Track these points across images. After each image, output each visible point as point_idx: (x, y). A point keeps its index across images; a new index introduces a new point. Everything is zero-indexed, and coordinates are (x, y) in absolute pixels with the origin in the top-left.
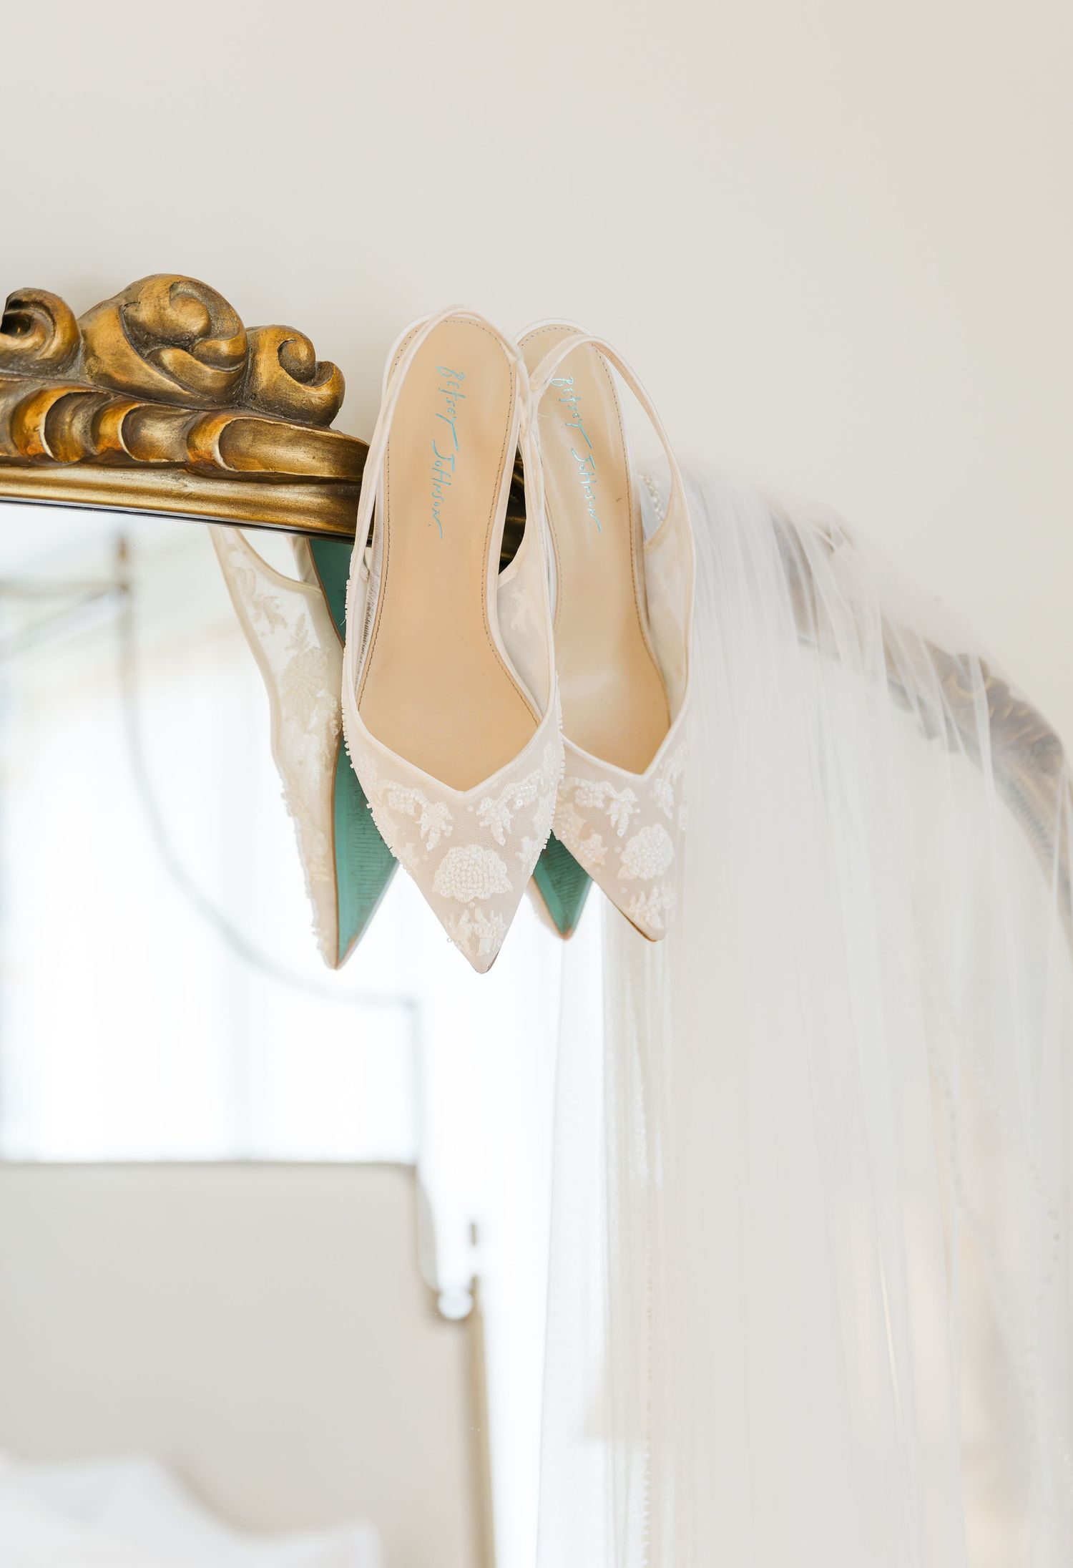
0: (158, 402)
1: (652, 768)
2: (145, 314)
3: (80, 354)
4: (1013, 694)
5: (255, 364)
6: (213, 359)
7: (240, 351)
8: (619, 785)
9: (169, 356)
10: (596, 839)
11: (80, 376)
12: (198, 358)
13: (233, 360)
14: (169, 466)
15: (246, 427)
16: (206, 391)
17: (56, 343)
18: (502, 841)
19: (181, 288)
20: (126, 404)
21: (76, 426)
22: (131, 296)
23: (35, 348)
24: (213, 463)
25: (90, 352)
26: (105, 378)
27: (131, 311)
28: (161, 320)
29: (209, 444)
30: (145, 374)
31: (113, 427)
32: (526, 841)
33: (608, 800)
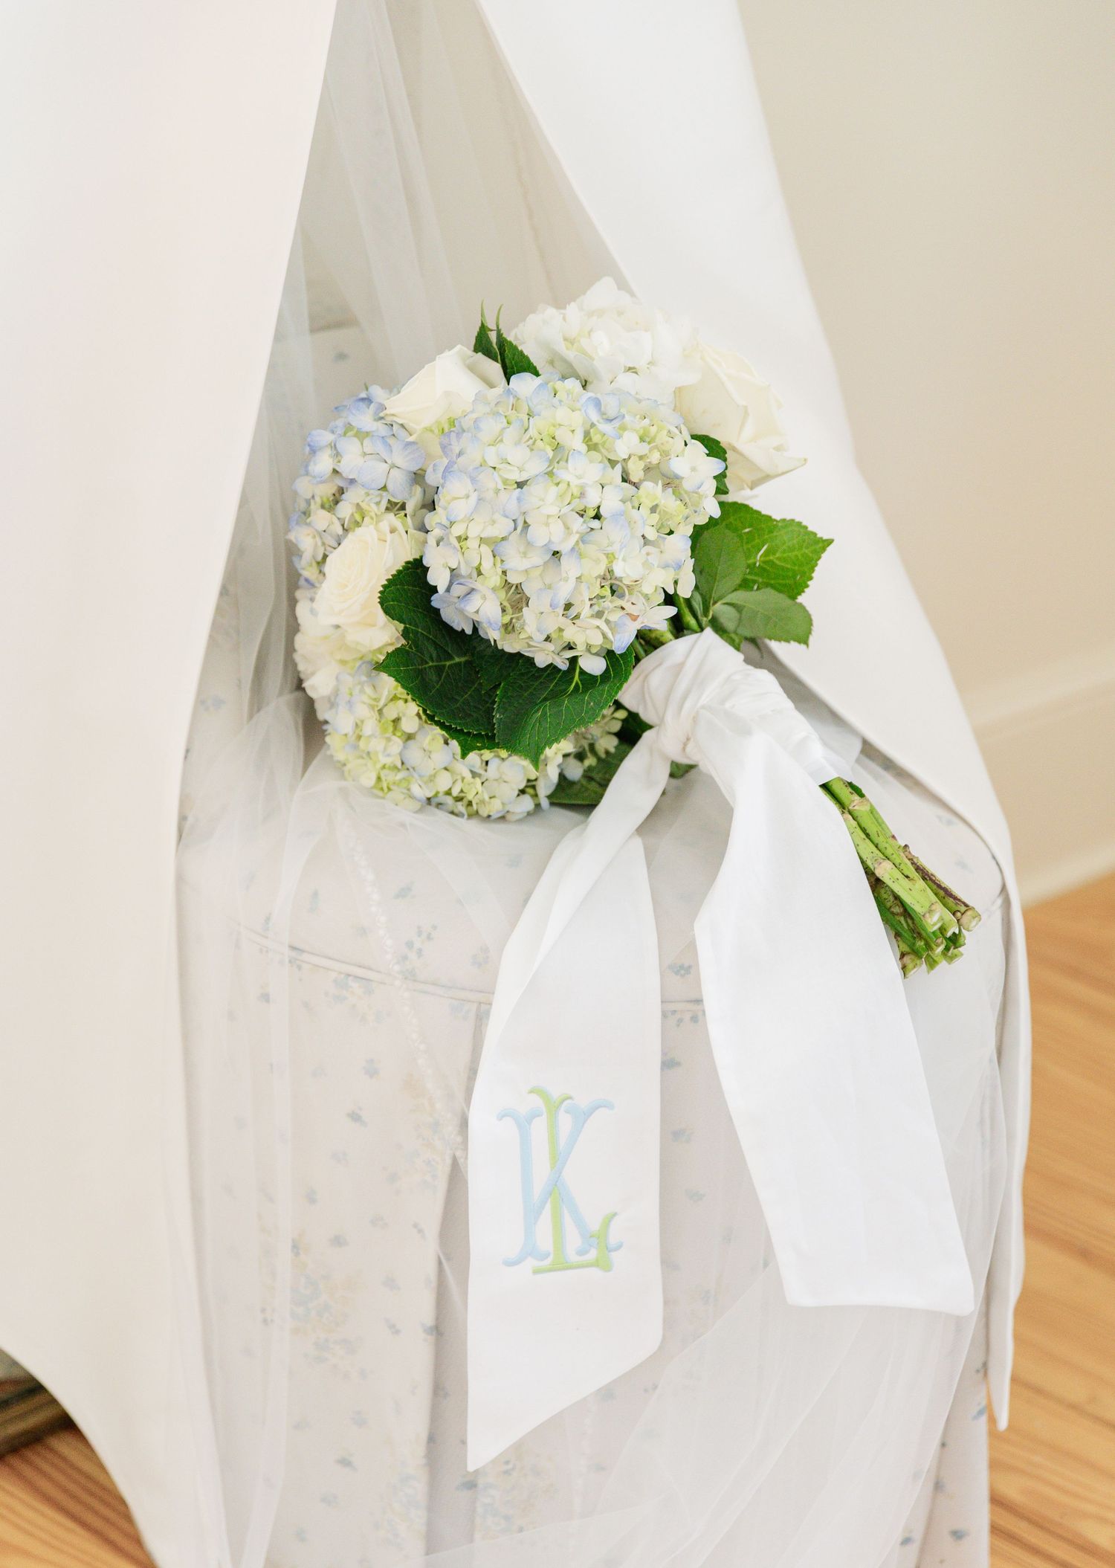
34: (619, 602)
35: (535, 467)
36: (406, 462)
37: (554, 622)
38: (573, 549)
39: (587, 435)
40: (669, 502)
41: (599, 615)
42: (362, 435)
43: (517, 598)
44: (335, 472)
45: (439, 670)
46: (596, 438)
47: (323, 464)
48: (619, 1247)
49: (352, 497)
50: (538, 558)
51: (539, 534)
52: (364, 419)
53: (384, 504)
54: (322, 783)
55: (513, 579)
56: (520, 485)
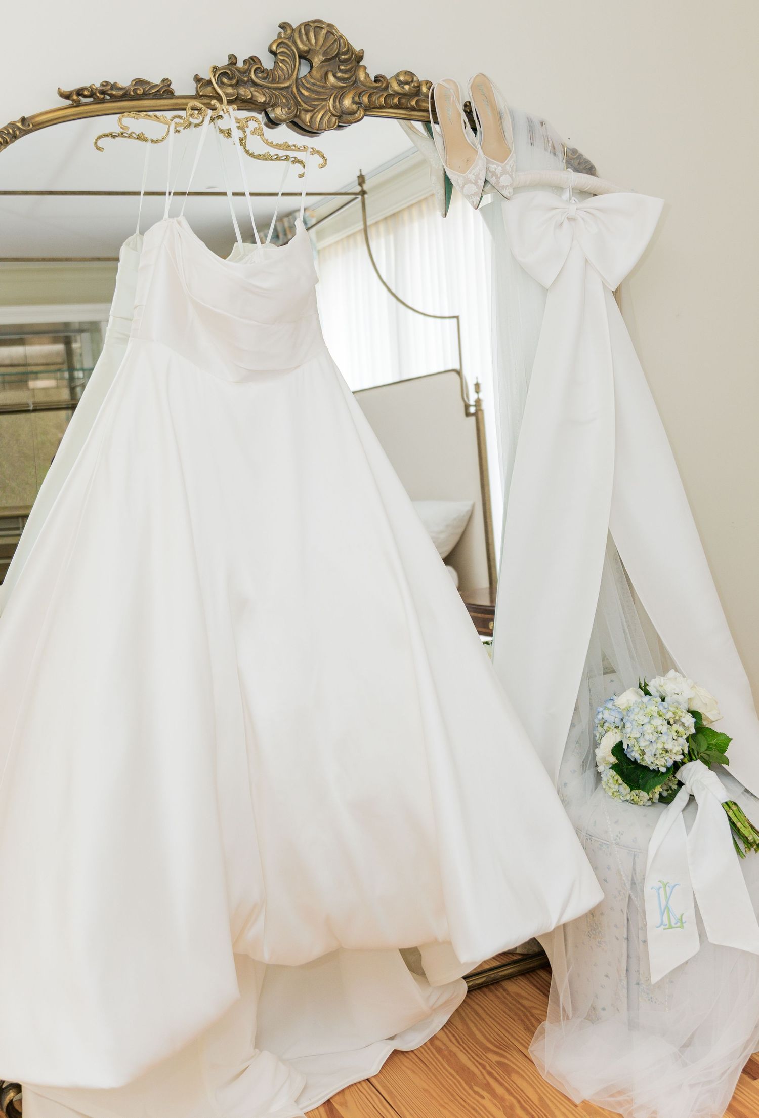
0: (404, 95)
1: (505, 163)
2: (402, 78)
3: (389, 86)
5: (421, 87)
6: (413, 87)
7: (418, 84)
9: (405, 86)
10: (494, 177)
11: (389, 91)
12: (410, 86)
13: (417, 87)
14: (406, 109)
15: (420, 100)
16: (412, 93)
17: (384, 85)
18: (474, 182)
19: (407, 73)
20: (398, 96)
21: (389, 100)
22: (398, 75)
23: (381, 86)
24: (414, 107)
25: (391, 86)
26: (394, 91)
27: (398, 78)
28: (404, 79)
30: (401, 90)
31: (396, 100)
32: (479, 181)
34: (667, 754)
35: (646, 720)
36: (619, 716)
37: (652, 759)
38: (655, 741)
39: (658, 712)
40: (681, 729)
41: (662, 757)
42: (609, 709)
43: (643, 753)
44: (603, 718)
45: (627, 769)
46: (661, 713)
47: (600, 716)
48: (685, 922)
49: (606, 725)
50: (647, 743)
51: (647, 737)
52: (610, 705)
53: (614, 727)
54: (600, 793)
55: (642, 748)
56: (642, 725)
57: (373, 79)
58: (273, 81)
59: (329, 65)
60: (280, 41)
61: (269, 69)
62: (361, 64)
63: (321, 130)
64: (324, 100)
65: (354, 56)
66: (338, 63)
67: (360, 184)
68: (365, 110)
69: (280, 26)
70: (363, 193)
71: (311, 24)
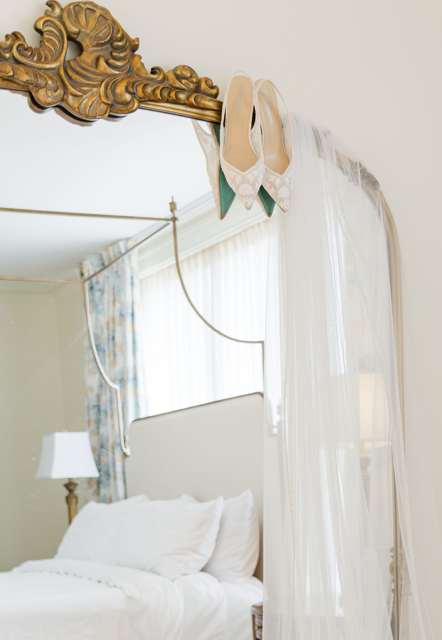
0: (182, 90)
1: (284, 174)
2: (178, 72)
3: (166, 80)
4: (368, 171)
5: (201, 84)
6: (192, 82)
7: (198, 81)
8: (277, 177)
9: (183, 81)
10: (273, 189)
11: (166, 84)
12: (190, 82)
13: (196, 83)
14: (184, 104)
15: (199, 97)
16: (191, 89)
17: (161, 77)
18: (252, 183)
19: (186, 67)
20: (175, 90)
21: (165, 94)
22: (176, 69)
23: (157, 78)
24: (193, 104)
25: (168, 79)
26: (171, 85)
27: (175, 72)
28: (182, 74)
29: (192, 100)
30: (178, 84)
31: (173, 94)
33: (275, 180)
57: (149, 71)
58: (39, 60)
59: (101, 50)
60: (47, 19)
61: (33, 48)
62: (136, 53)
63: (92, 117)
64: (94, 86)
65: (128, 44)
66: (111, 49)
67: (172, 210)
68: (140, 102)
69: (47, 4)
70: (174, 219)
71: (82, 5)
